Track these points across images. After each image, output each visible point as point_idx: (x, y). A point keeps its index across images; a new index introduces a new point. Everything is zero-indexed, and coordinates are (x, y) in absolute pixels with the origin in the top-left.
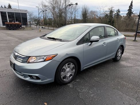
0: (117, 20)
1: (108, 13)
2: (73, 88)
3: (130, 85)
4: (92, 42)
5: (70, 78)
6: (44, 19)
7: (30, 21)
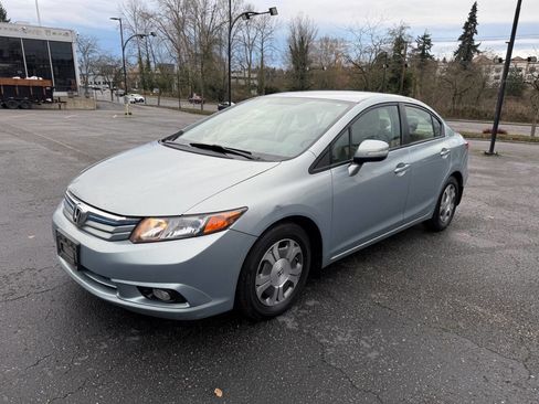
0: (421, 76)
1: (388, 47)
2: (301, 331)
3: (498, 317)
4: (360, 161)
5: (287, 294)
6: (141, 67)
7: (84, 72)
